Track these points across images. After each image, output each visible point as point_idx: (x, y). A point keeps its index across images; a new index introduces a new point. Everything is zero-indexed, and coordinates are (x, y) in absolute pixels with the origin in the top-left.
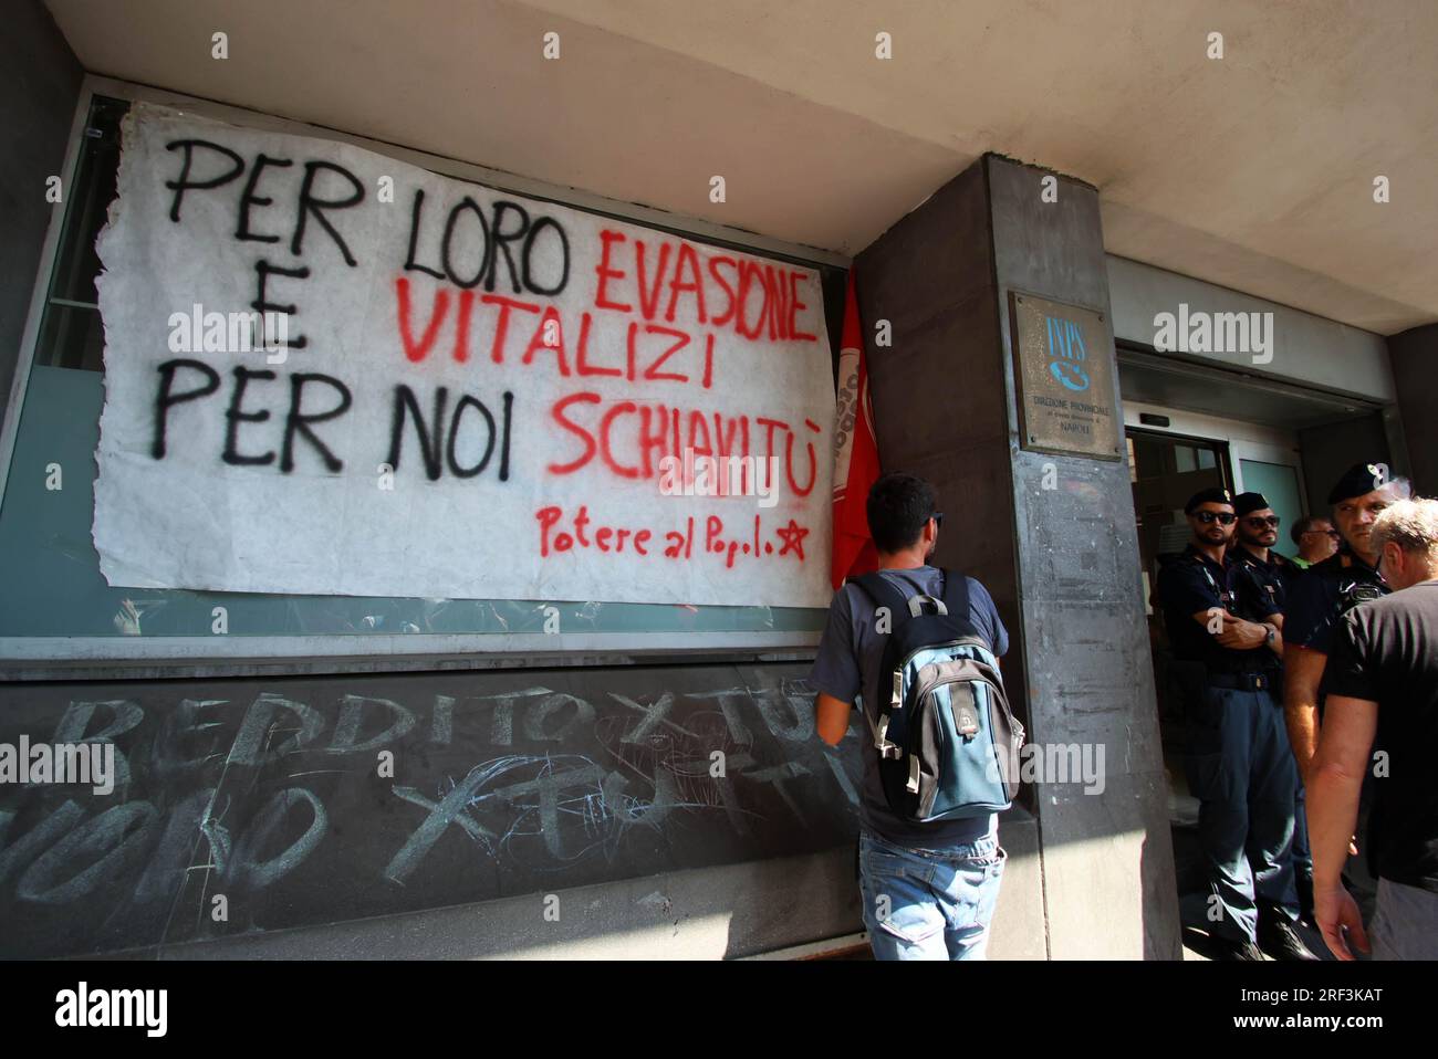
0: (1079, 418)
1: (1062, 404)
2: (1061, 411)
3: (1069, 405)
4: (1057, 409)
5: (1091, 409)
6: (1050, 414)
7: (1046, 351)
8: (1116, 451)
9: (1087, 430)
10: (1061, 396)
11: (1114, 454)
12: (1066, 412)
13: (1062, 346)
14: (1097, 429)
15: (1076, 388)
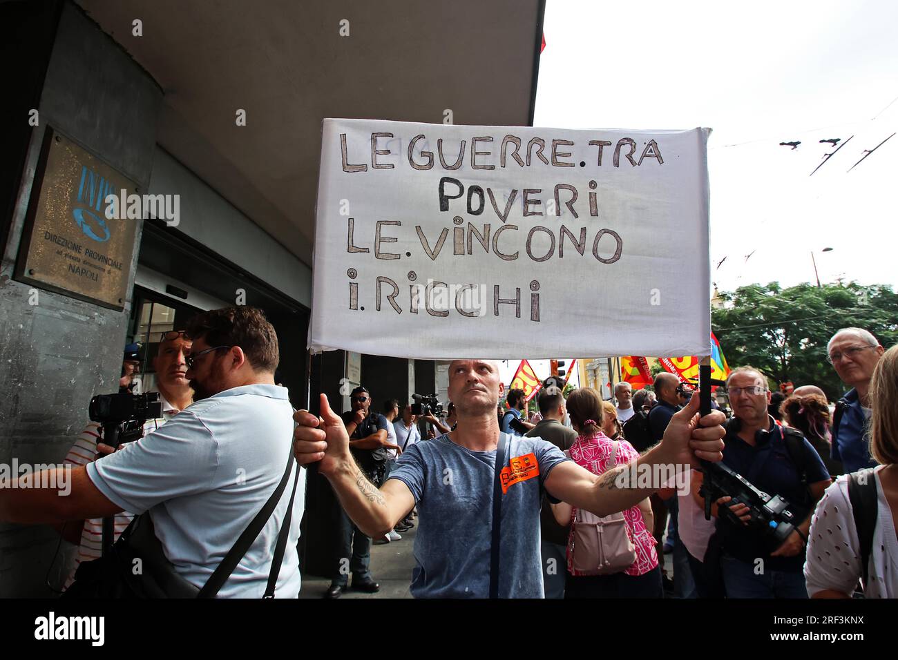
0: (91, 265)
1: (77, 248)
2: (74, 253)
3: (83, 251)
4: (69, 251)
5: (106, 261)
6: (60, 253)
7: (74, 195)
8: (120, 301)
9: (96, 278)
10: (77, 240)
11: (117, 303)
12: (78, 255)
13: (92, 196)
14: (106, 279)
15: (94, 237)
